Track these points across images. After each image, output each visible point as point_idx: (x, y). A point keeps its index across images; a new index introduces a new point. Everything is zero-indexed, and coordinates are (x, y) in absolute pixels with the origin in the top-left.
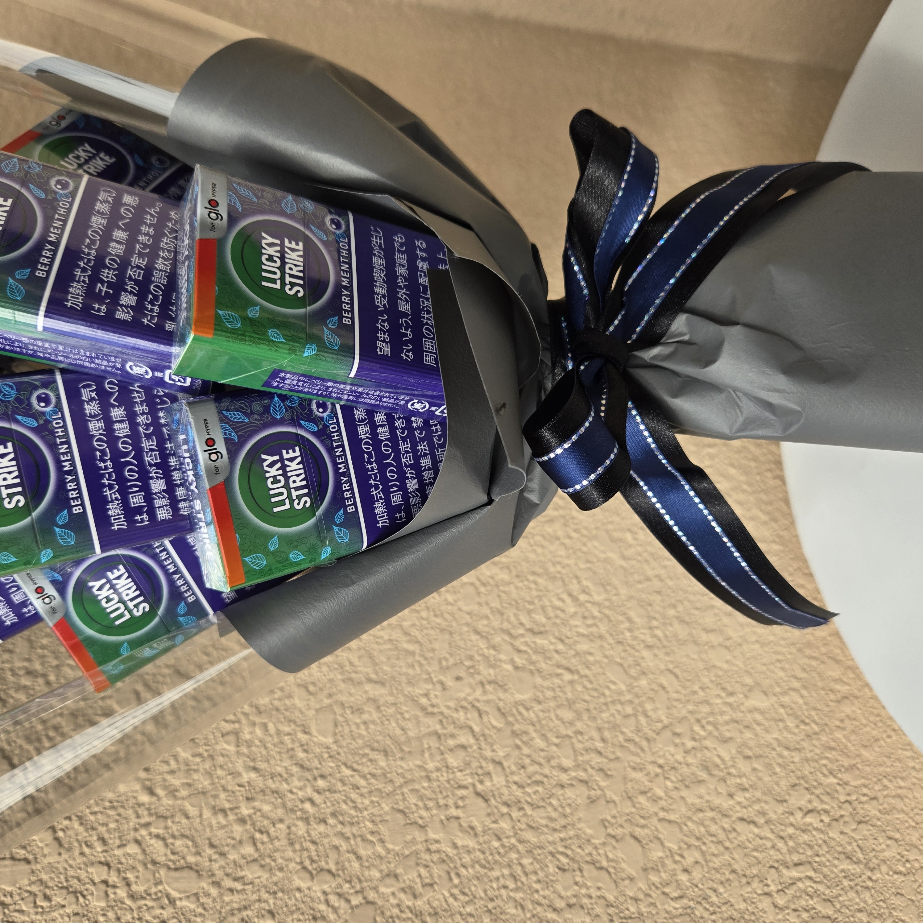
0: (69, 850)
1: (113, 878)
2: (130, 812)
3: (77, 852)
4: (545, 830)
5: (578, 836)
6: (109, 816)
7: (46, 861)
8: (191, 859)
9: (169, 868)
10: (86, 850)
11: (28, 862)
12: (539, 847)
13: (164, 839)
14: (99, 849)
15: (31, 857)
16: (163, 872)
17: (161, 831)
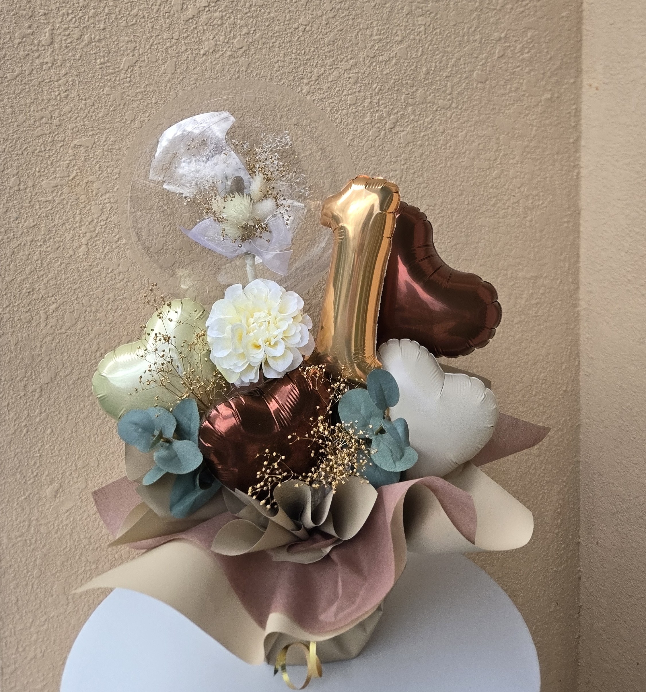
0: (185, 24)
1: (174, 41)
2: (197, 47)
3: (184, 27)
4: (180, 221)
5: (177, 236)
6: (196, 38)
7: (182, 16)
8: (179, 70)
9: (176, 62)
10: (184, 31)
11: (181, 9)
12: (173, 218)
13: (186, 60)
14: (184, 35)
15: (183, 10)
16: (175, 60)
17: (189, 59)
